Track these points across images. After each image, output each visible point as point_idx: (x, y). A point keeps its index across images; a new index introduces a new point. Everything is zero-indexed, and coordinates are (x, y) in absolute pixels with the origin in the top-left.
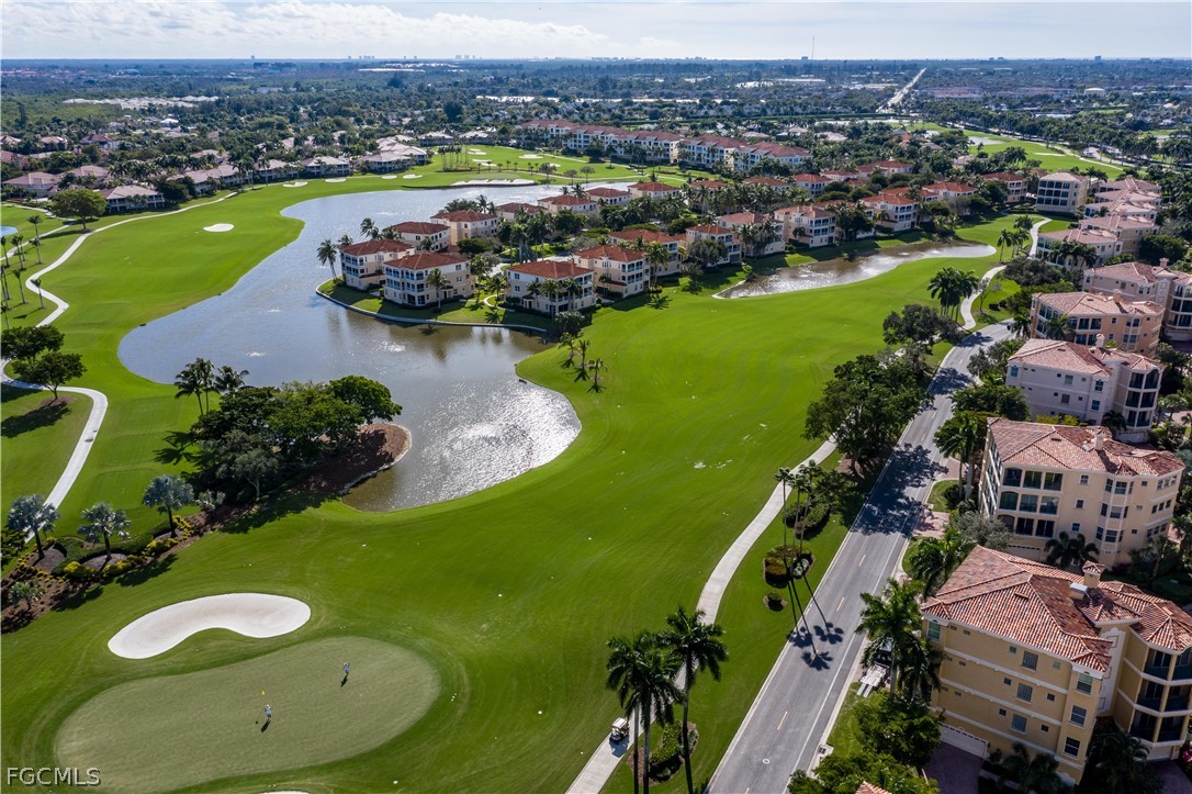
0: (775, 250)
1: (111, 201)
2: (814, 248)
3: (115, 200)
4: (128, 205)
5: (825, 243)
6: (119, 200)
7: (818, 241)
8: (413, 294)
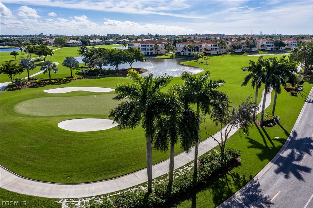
0: (255, 50)
1: (69, 43)
2: (267, 51)
3: (70, 43)
4: (73, 44)
5: (270, 50)
6: (71, 43)
7: (268, 49)
8: (148, 51)
